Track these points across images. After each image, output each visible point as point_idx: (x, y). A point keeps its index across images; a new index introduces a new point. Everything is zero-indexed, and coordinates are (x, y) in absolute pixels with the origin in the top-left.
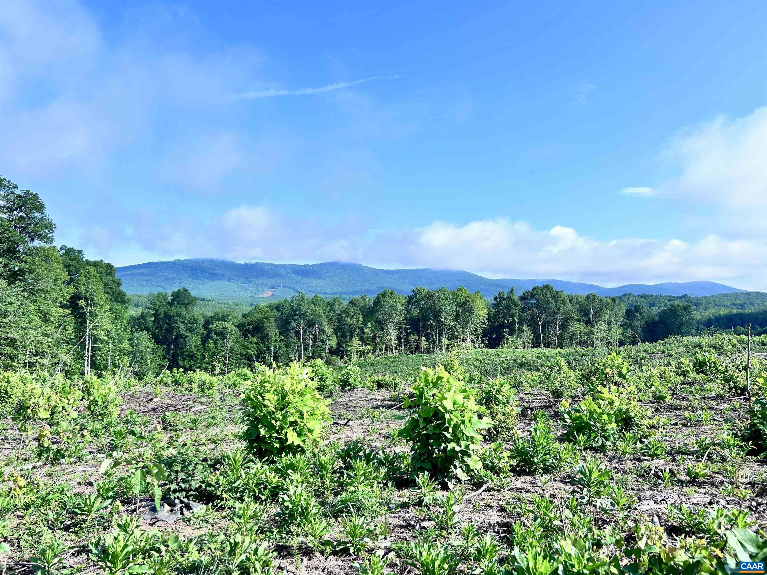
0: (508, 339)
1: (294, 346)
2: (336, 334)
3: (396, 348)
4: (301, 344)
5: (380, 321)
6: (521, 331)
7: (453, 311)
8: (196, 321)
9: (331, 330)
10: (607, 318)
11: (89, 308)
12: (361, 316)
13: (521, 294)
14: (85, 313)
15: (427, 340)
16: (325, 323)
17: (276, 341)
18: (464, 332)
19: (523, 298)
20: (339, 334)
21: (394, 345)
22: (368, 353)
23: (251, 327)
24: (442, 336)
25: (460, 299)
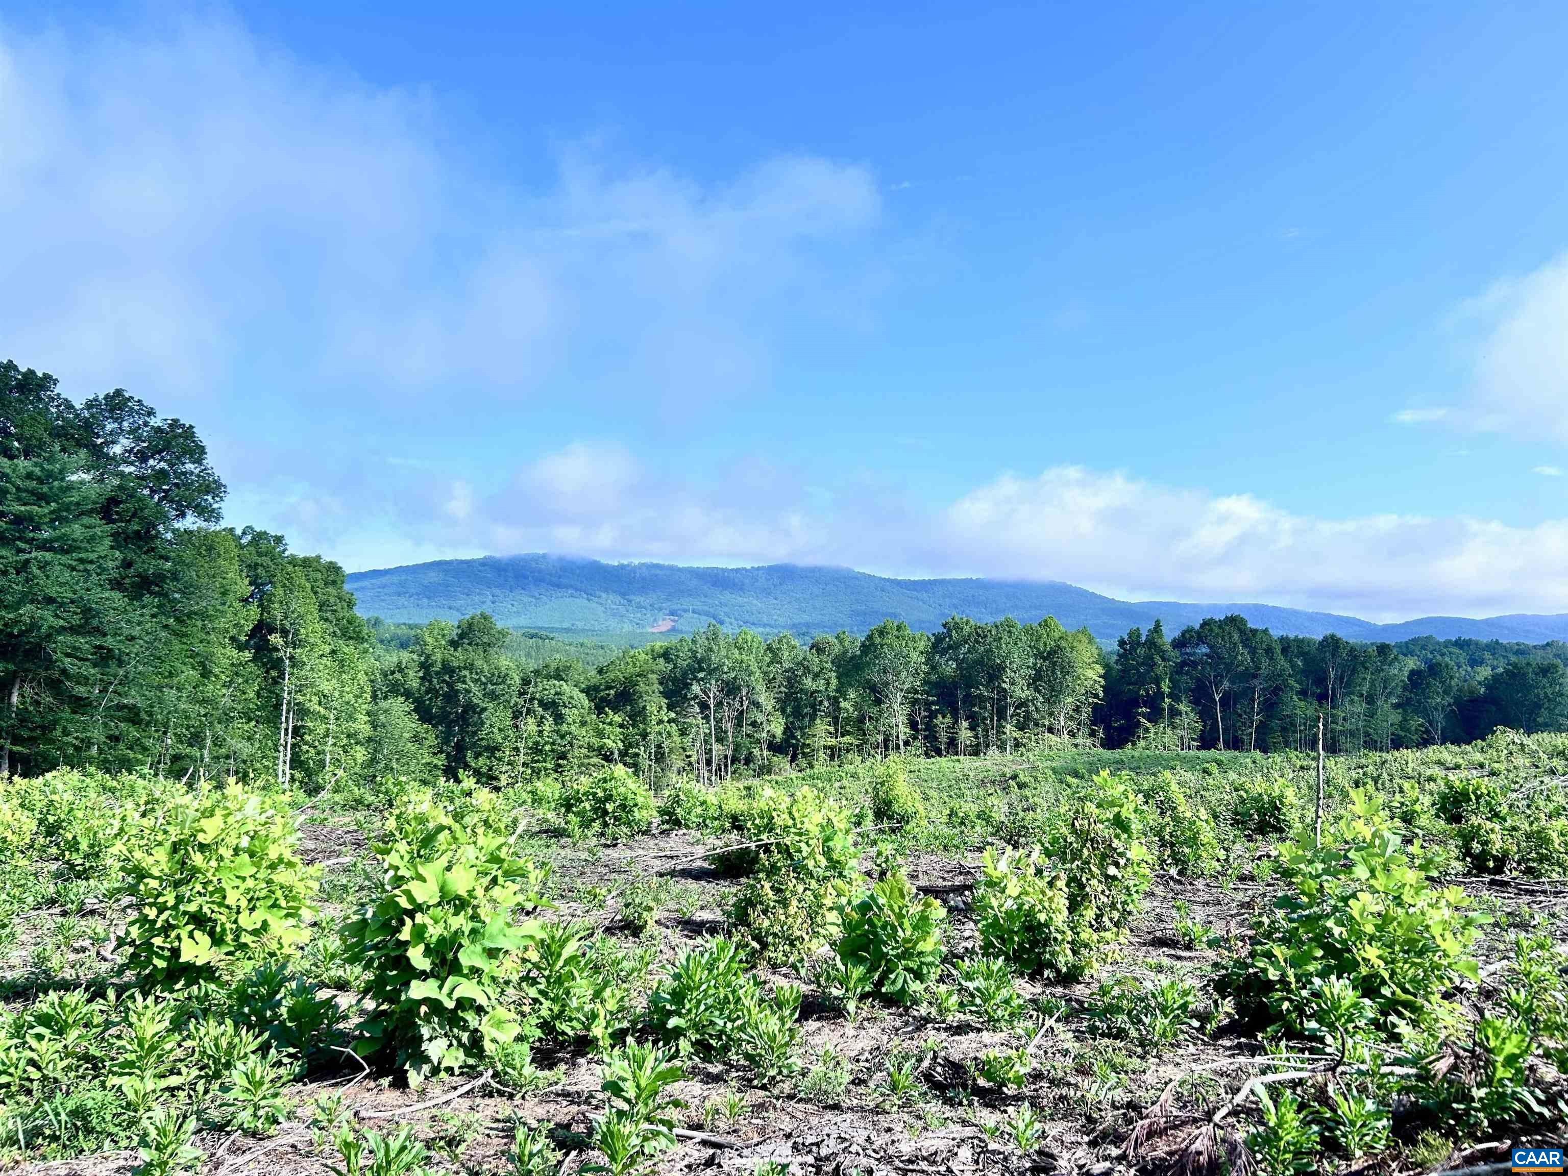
0: (1147, 730)
1: (697, 733)
2: (783, 711)
3: (906, 743)
4: (710, 729)
5: (875, 685)
6: (1174, 713)
7: (1028, 667)
8: (503, 678)
9: (773, 702)
10: (1365, 690)
11: (288, 650)
12: (834, 674)
13: (1177, 634)
14: (281, 660)
15: (972, 728)
16: (760, 687)
17: (660, 722)
18: (1051, 714)
19: (1179, 644)
20: (789, 710)
21: (902, 737)
22: (848, 751)
23: (612, 692)
24: (1006, 720)
25: (1045, 644)
